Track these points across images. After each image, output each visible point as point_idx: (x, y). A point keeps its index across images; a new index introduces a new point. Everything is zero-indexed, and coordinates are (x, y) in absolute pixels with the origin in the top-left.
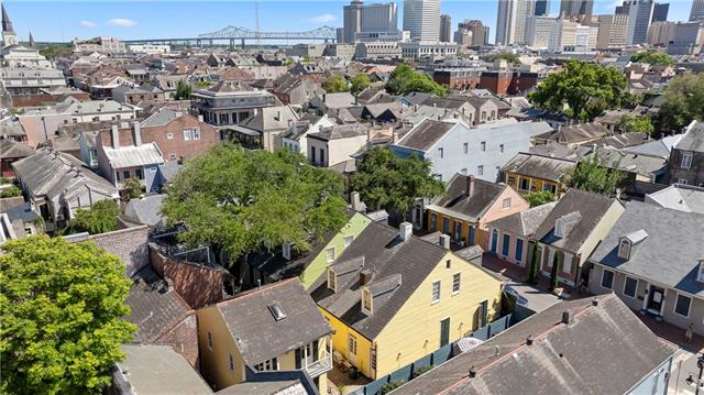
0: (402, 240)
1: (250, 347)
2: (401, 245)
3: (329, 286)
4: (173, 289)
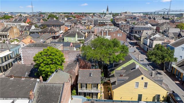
0: (135, 69)
1: (80, 79)
3: (114, 75)
4: (78, 64)
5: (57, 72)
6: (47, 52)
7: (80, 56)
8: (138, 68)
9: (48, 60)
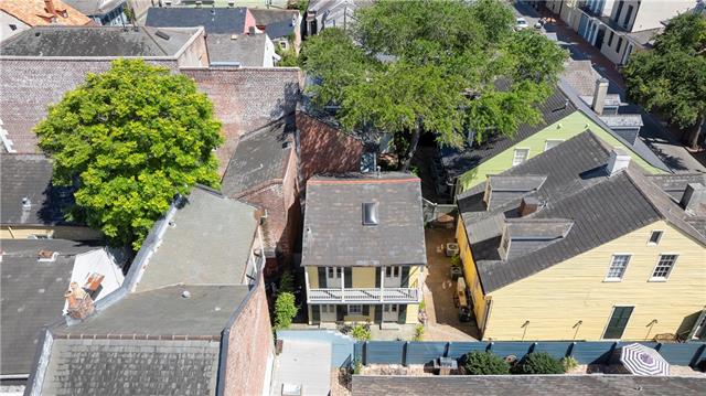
0: (606, 174)
1: (316, 242)
2: (601, 180)
3: (485, 199)
4: (292, 146)
5: (182, 204)
6: (107, 101)
7: (300, 96)
8: (624, 172)
9: (123, 148)
